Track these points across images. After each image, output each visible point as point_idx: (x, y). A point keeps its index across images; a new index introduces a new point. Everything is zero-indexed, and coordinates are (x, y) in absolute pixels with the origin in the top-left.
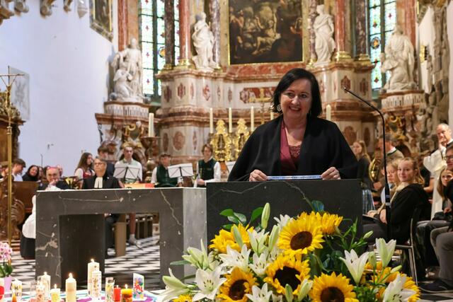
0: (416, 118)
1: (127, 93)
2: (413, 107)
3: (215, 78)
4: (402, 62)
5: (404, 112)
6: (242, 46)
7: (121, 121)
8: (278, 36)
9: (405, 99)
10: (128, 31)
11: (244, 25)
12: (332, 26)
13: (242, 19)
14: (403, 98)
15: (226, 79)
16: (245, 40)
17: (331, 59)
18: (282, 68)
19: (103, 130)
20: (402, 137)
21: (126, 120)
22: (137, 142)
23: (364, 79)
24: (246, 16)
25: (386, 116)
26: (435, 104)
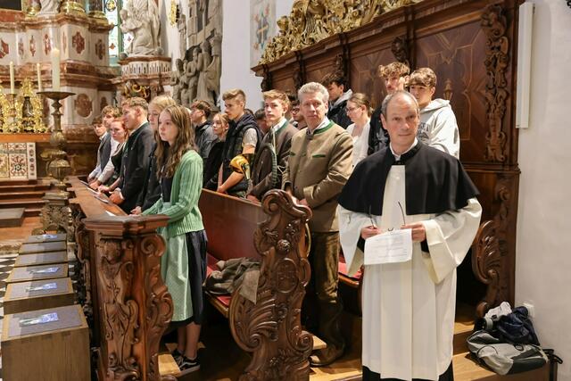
0: (162, 89)
2: (160, 75)
4: (146, 23)
5: (149, 81)
9: (150, 66)
14: (148, 65)
17: (59, 9)
23: (100, 41)
25: (128, 84)
26: (201, 69)
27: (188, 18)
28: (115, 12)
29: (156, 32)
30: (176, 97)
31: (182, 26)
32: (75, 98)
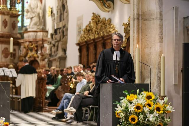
0: (43, 46)
2: (43, 39)
4: (37, 14)
5: (37, 42)
14: (37, 34)
20: (35, 55)
23: (14, 21)
25: (27, 43)
26: (60, 40)
27: (56, 15)
28: (20, 5)
29: (41, 18)
30: (50, 50)
31: (53, 18)
32: (3, 49)
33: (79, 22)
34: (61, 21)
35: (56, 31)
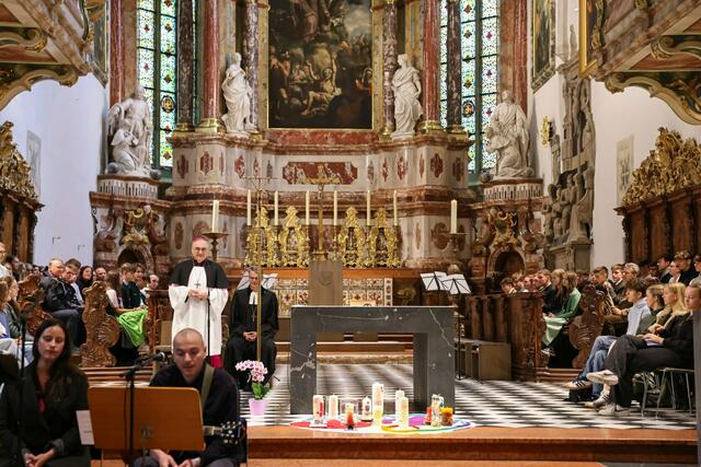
0: (532, 216)
1: (132, 163)
2: (530, 200)
3: (251, 147)
4: (514, 140)
5: (517, 207)
6: (286, 102)
7: (122, 203)
8: (338, 92)
9: (518, 189)
10: (124, 74)
11: (291, 72)
12: (418, 84)
13: (288, 64)
14: (515, 189)
15: (266, 149)
16: (292, 94)
17: (416, 129)
18: (343, 136)
19: (98, 216)
20: (513, 240)
21: (130, 203)
22: (142, 235)
23: (458, 159)
24: (294, 60)
25: (492, 211)
26: (574, 201)
27: (562, 140)
28: (473, 119)
29: (525, 148)
30: (547, 227)
31: (556, 147)
32: (432, 228)
33: (623, 156)
34: (575, 153)
35: (562, 180)
